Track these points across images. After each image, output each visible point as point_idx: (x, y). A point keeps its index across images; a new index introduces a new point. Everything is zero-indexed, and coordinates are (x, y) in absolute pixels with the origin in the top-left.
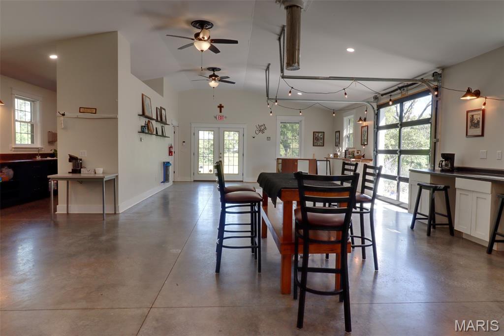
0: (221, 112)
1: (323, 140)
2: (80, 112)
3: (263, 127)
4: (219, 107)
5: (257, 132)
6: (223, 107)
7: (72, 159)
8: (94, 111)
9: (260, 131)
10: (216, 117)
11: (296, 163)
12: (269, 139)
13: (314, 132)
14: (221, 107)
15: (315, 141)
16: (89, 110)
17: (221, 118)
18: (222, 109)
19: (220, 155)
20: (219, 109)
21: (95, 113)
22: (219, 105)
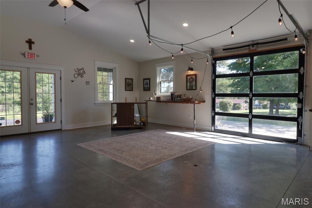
0: (30, 48)
1: (132, 86)
3: (81, 71)
4: (27, 42)
5: (76, 76)
6: (33, 43)
9: (79, 74)
10: (24, 55)
11: (133, 107)
12: (88, 83)
14: (30, 43)
15: (127, 86)
17: (32, 56)
18: (33, 45)
19: (32, 102)
20: (27, 45)
22: (27, 40)
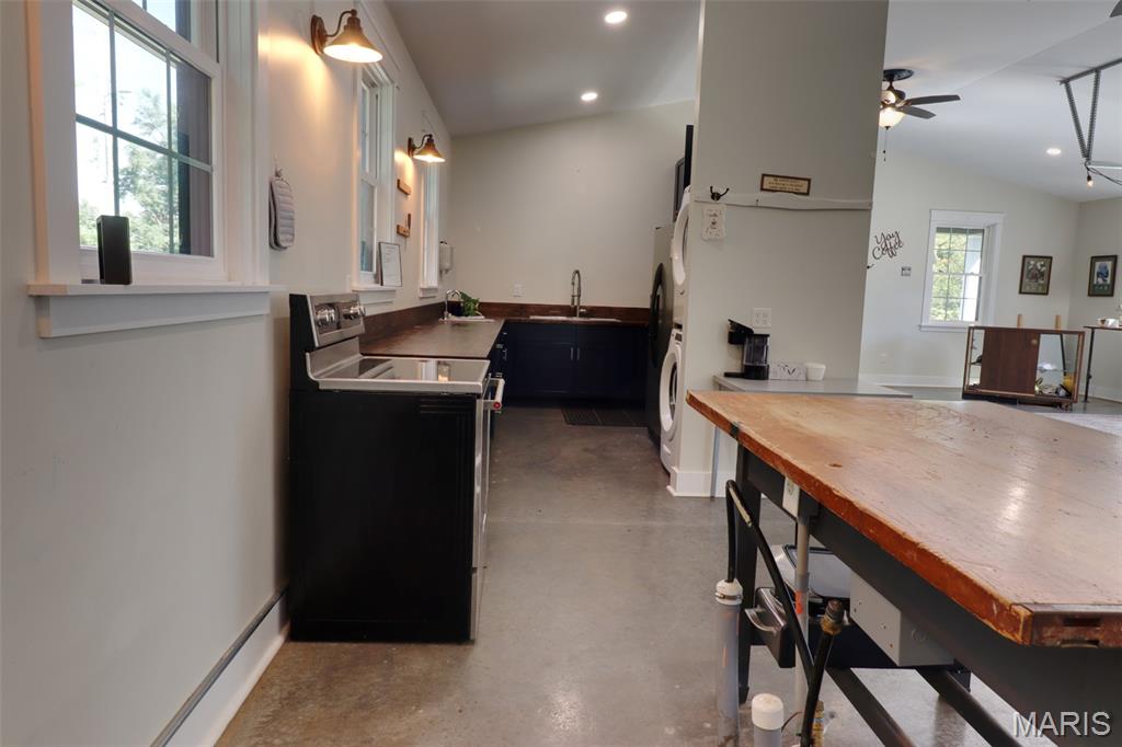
1: (1046, 279)
2: (762, 189)
3: (892, 240)
5: (878, 253)
7: (739, 335)
8: (802, 185)
9: (885, 249)
12: (906, 271)
13: (1024, 257)
15: (1026, 280)
16: (788, 185)
21: (807, 194)
